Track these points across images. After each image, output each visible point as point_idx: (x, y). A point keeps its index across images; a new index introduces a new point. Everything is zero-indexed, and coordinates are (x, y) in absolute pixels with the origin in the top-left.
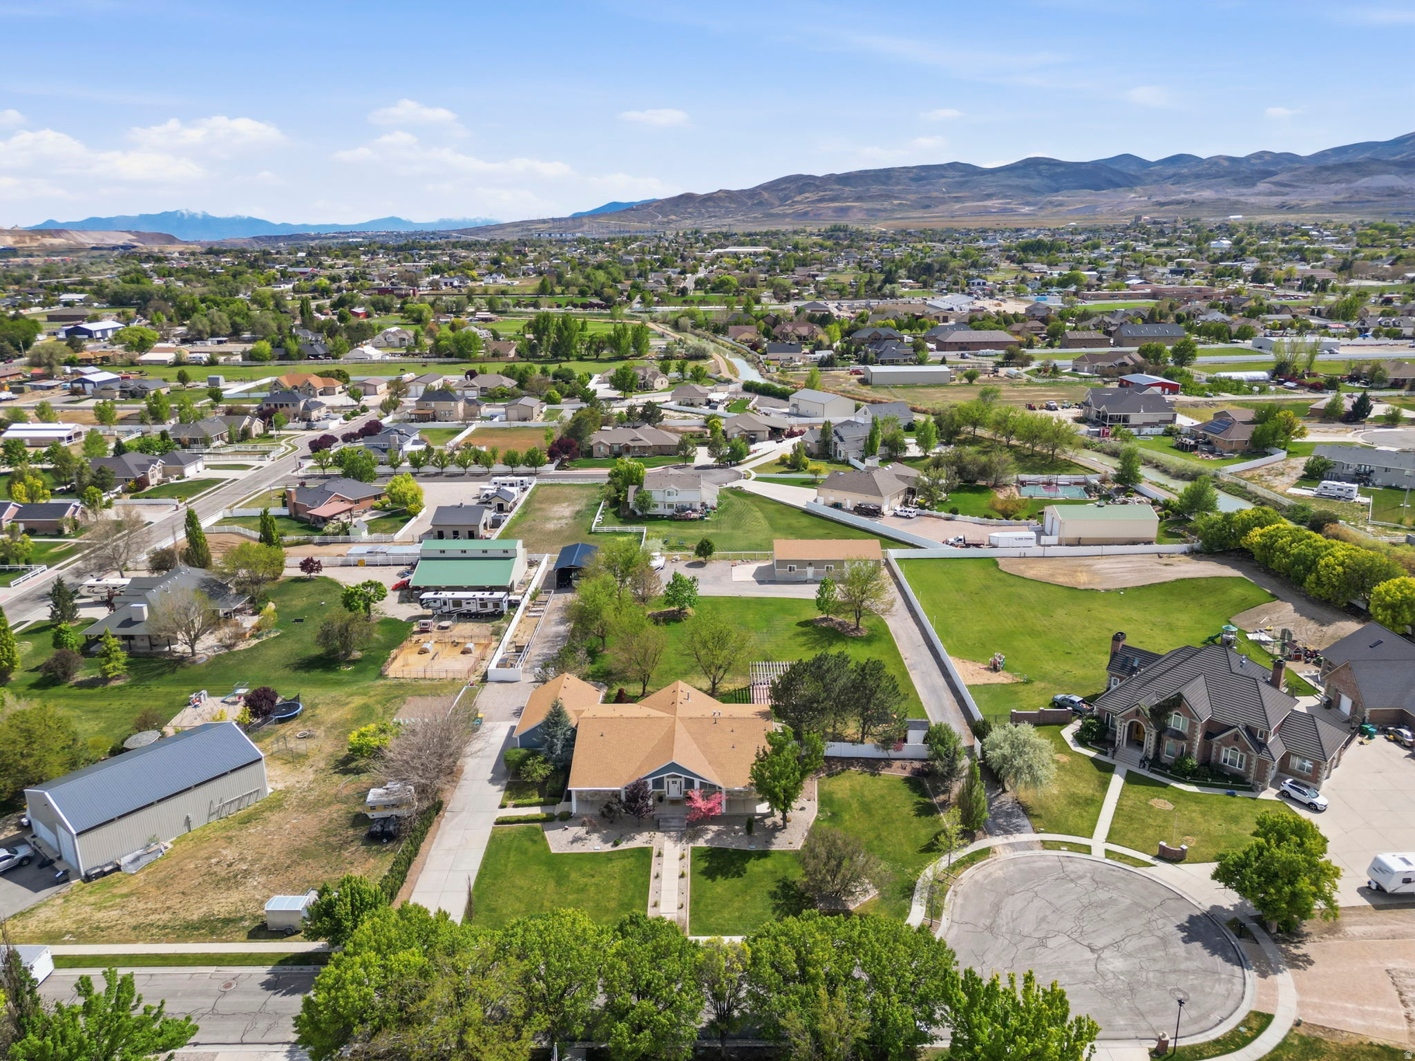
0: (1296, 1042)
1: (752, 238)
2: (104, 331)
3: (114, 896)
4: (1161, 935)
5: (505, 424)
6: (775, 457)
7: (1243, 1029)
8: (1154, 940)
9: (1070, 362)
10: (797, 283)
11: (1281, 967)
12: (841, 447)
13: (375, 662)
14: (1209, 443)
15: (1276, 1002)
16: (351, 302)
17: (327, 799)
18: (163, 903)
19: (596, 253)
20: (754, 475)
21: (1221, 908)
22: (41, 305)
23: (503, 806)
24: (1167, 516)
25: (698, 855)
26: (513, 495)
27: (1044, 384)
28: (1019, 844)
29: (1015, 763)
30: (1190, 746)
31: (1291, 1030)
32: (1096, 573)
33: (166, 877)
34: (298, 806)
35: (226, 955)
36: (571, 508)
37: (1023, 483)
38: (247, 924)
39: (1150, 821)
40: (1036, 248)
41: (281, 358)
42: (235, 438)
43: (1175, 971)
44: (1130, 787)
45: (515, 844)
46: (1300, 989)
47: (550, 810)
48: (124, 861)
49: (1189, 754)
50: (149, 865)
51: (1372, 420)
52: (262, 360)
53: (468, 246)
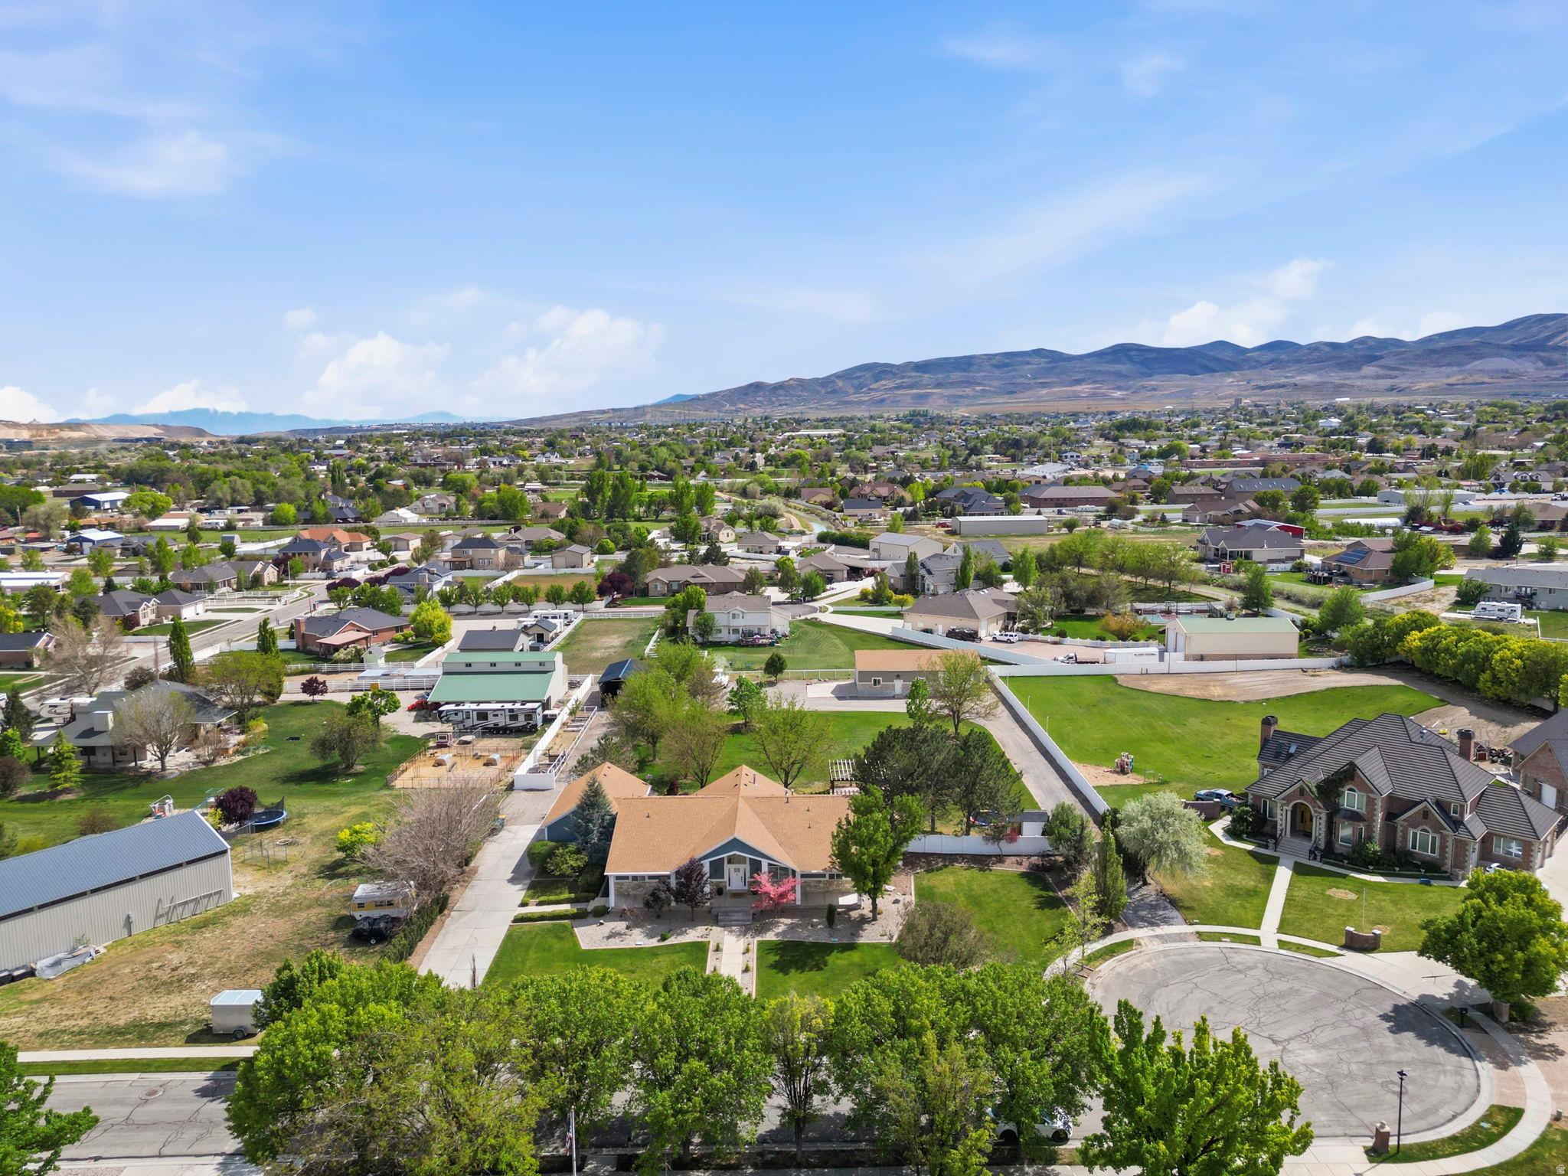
0: (1558, 1138)
1: (826, 423)
2: (113, 502)
3: (21, 1002)
4: (1361, 1025)
5: (552, 571)
6: (856, 593)
7: (1485, 1125)
8: (1352, 1031)
9: (1180, 515)
10: (876, 458)
11: (1524, 1058)
12: (929, 581)
13: (381, 774)
14: (1344, 574)
15: (1524, 1097)
16: (389, 475)
17: (306, 903)
18: (82, 1008)
19: (658, 436)
20: (831, 609)
21: (1433, 997)
22: (49, 484)
23: (524, 904)
24: (1307, 635)
25: (765, 949)
26: (555, 626)
27: (1153, 533)
28: (1169, 935)
29: (1158, 837)
30: (1370, 828)
31: (1550, 1125)
32: (1231, 686)
33: (92, 982)
34: (269, 910)
35: (155, 1060)
36: (622, 639)
37: (1138, 611)
38: (187, 1028)
39: (1330, 911)
40: (1132, 426)
41: (306, 522)
42: (243, 586)
43: (1384, 1063)
44: (1301, 878)
45: (537, 940)
46: (1551, 1081)
47: (582, 906)
48: (39, 965)
49: (1370, 839)
50: (73, 970)
51: (1524, 556)
52: (285, 524)
53: (521, 433)
